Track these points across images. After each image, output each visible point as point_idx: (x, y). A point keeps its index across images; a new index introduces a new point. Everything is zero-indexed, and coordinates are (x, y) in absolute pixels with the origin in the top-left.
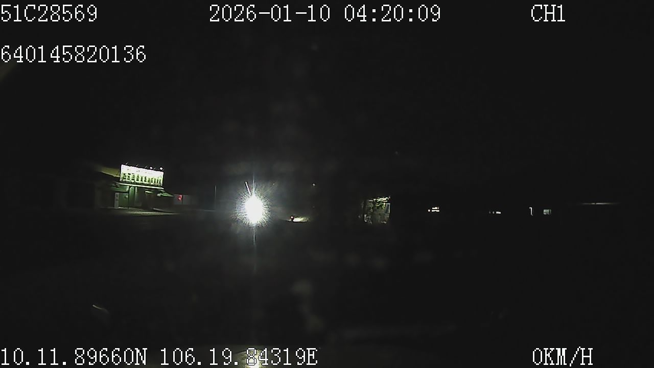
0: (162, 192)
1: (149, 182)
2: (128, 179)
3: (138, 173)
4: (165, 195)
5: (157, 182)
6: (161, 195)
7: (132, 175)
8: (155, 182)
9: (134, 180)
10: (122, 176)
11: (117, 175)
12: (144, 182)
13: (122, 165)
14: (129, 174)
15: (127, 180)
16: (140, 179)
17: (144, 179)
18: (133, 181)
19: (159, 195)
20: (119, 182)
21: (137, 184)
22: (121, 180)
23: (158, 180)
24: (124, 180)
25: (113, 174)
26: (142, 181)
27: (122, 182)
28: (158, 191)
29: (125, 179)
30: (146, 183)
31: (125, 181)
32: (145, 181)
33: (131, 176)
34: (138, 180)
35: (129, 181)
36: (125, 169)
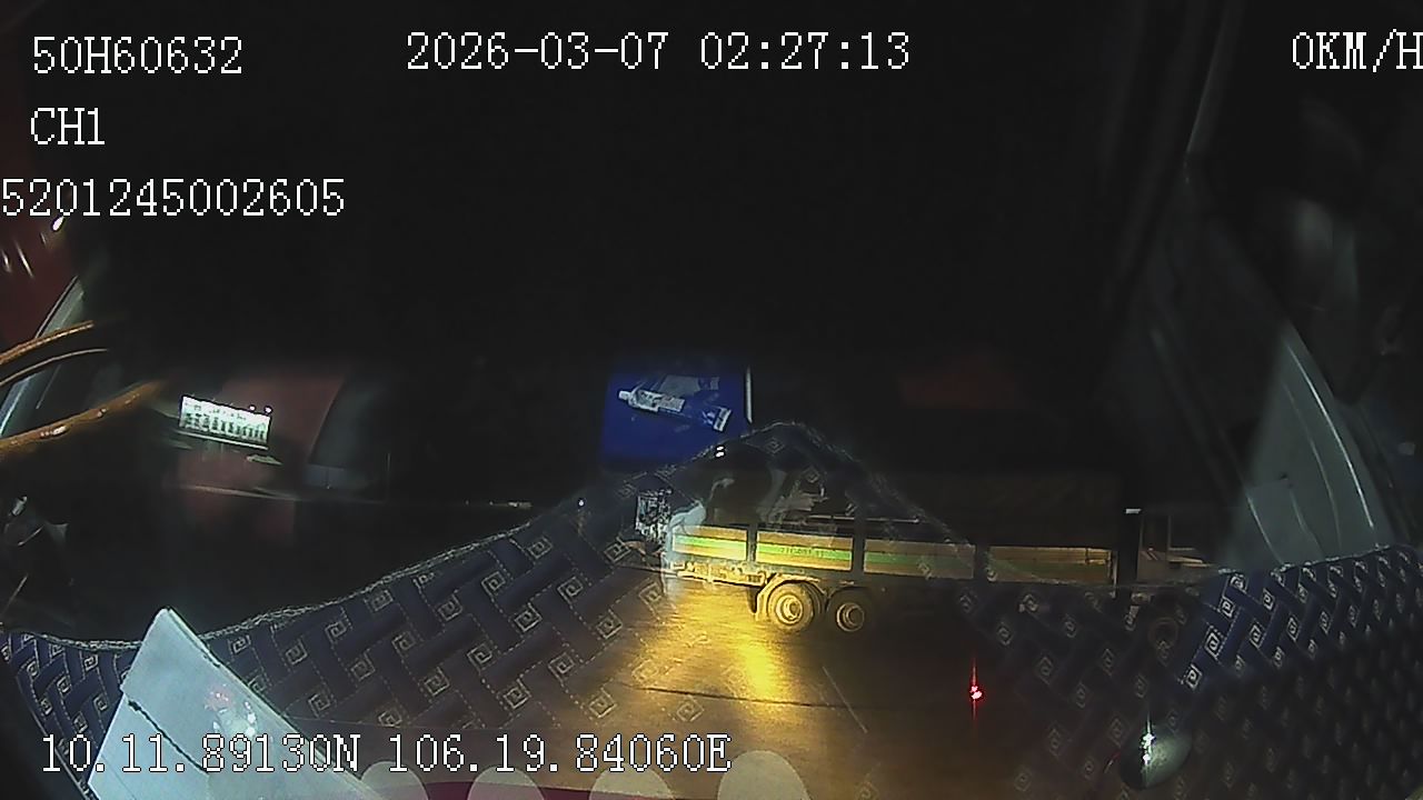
1: (238, 432)
2: (196, 425)
3: (216, 415)
8: (251, 435)
9: (207, 427)
10: (184, 418)
11: (174, 415)
12: (228, 433)
13: (185, 398)
14: (197, 415)
16: (219, 427)
17: (227, 427)
18: (205, 430)
20: (178, 429)
21: (213, 435)
22: (181, 425)
23: (257, 430)
24: (188, 426)
25: (169, 412)
26: (223, 429)
27: (185, 429)
28: (255, 453)
29: (190, 423)
30: (231, 435)
31: (191, 428)
32: (230, 431)
33: (202, 419)
34: (215, 428)
35: (197, 428)
36: (189, 405)
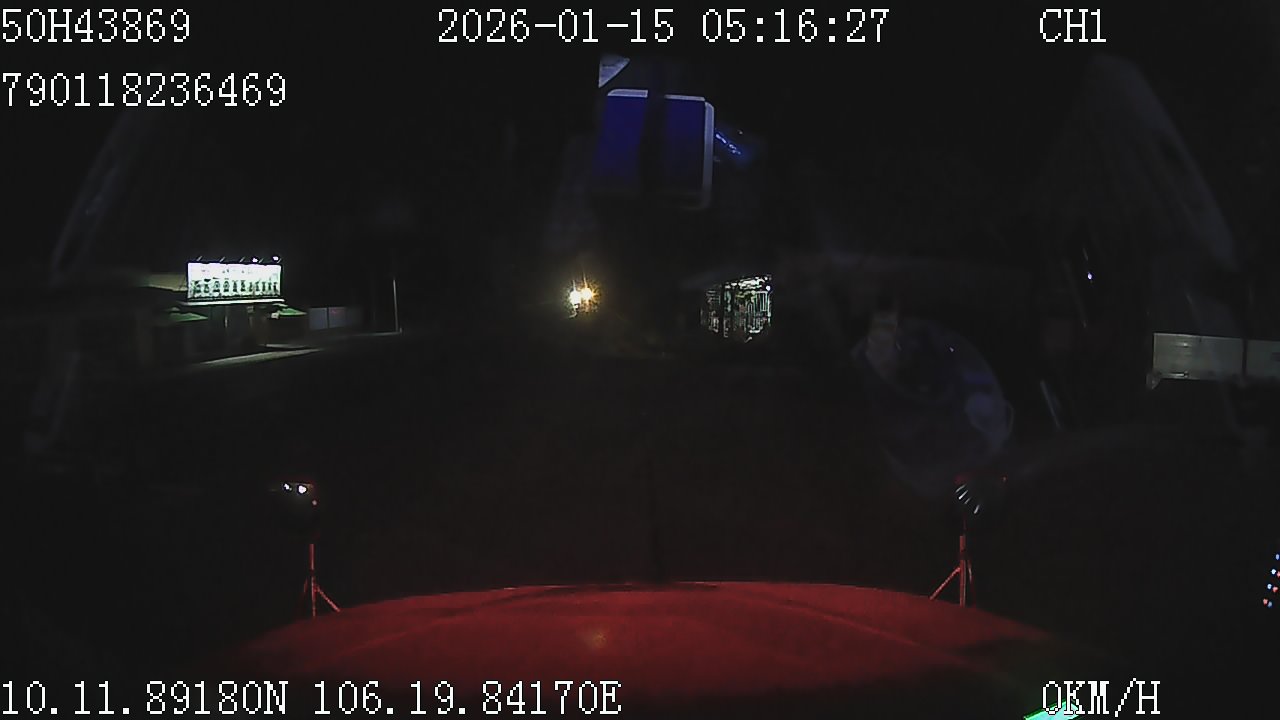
0: (281, 309)
1: (251, 290)
2: (206, 292)
3: (226, 275)
4: (289, 312)
5: (270, 288)
6: (280, 316)
7: (213, 281)
8: (264, 290)
9: (218, 291)
10: (191, 286)
11: (181, 287)
12: (240, 293)
13: (190, 264)
14: (207, 280)
15: (204, 295)
16: (231, 288)
17: (239, 287)
18: (216, 295)
19: (275, 315)
20: (187, 300)
21: (226, 298)
22: (189, 296)
23: (270, 284)
24: (197, 295)
25: (172, 285)
26: (235, 290)
27: (194, 299)
28: (273, 308)
29: (199, 291)
30: (244, 293)
31: (200, 297)
32: (243, 290)
33: (211, 284)
34: (226, 290)
35: (207, 295)
36: (197, 271)
